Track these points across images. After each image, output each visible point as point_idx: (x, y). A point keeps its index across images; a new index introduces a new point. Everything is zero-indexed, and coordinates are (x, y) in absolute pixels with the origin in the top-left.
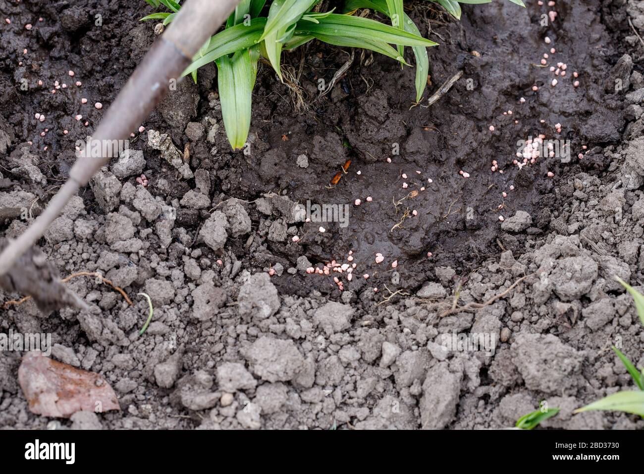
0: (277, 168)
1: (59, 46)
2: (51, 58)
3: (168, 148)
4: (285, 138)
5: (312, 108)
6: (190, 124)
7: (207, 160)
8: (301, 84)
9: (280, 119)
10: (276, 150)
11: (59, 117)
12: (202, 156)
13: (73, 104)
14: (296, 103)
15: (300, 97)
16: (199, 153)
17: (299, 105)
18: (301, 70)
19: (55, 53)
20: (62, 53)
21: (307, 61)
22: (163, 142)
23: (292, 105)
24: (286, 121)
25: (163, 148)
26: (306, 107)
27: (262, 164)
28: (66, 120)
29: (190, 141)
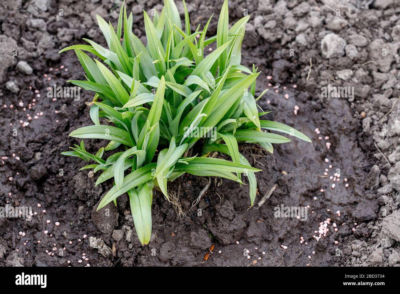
0: (170, 253)
1: (30, 189)
2: (26, 197)
3: (102, 247)
4: (173, 235)
5: (188, 215)
6: (115, 231)
7: (127, 252)
8: (180, 201)
9: (169, 223)
10: (168, 243)
11: (34, 233)
12: (124, 250)
13: (42, 224)
14: (178, 213)
15: (180, 209)
16: (121, 248)
17: (180, 214)
18: (179, 192)
19: (28, 194)
20: (33, 194)
21: (182, 186)
22: (99, 244)
23: (175, 214)
24: (173, 224)
25: (99, 247)
26: (184, 214)
27: (161, 252)
28: (38, 235)
29: (115, 241)
